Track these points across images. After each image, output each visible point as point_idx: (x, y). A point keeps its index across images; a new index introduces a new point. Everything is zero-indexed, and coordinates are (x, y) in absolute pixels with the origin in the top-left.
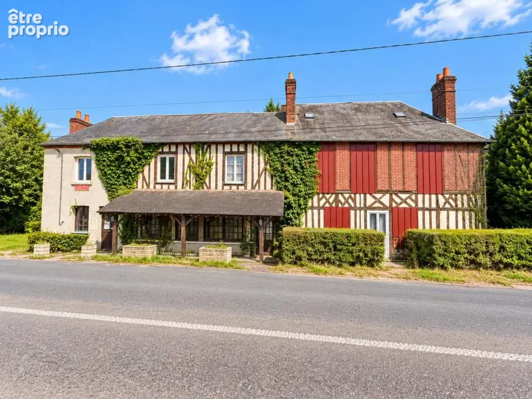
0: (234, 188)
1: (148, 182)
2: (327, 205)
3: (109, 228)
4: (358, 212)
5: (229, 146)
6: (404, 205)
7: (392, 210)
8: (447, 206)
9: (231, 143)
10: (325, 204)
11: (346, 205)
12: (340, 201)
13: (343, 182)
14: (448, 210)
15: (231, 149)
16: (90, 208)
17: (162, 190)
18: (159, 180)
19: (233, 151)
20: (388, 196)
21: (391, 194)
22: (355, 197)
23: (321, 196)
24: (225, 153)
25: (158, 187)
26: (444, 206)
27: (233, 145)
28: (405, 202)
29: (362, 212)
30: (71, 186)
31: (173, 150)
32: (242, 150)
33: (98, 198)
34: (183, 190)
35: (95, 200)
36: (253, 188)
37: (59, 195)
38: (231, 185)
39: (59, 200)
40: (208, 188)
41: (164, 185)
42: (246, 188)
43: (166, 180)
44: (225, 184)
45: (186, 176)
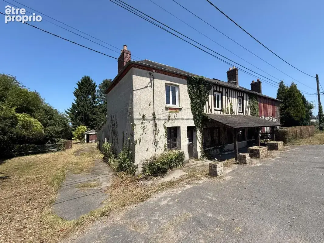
0: (241, 114)
1: (211, 109)
3: (188, 143)
5: (241, 93)
8: (276, 121)
9: (240, 91)
13: (263, 113)
15: (240, 95)
16: (181, 128)
24: (238, 97)
25: (215, 112)
27: (238, 92)
28: (271, 120)
30: (164, 109)
31: (221, 90)
32: (242, 96)
33: (185, 119)
34: (226, 114)
35: (184, 121)
36: (246, 114)
37: (153, 117)
38: (240, 112)
39: (152, 122)
40: (234, 114)
41: (218, 111)
42: (244, 114)
43: (216, 108)
44: (239, 112)
45: (227, 106)
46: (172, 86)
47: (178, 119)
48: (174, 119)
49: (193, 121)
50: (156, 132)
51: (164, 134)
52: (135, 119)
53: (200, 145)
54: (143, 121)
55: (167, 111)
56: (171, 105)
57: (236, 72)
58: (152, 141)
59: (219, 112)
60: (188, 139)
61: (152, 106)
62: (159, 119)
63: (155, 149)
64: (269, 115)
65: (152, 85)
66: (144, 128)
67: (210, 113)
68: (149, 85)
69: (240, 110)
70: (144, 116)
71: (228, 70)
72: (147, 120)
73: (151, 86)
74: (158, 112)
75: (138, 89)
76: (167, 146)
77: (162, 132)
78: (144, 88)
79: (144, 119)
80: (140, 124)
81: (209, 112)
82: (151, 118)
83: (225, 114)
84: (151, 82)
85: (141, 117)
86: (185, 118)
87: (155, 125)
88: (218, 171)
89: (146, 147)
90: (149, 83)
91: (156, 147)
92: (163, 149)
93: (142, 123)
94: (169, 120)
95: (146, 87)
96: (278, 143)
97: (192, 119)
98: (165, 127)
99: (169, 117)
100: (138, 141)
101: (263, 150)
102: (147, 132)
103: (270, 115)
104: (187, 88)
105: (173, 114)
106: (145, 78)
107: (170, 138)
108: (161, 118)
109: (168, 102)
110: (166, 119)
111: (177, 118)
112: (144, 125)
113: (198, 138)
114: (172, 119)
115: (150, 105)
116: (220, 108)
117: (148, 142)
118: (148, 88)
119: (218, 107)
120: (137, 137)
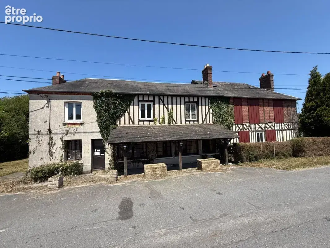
0: (192, 123)
1: (133, 120)
2: (239, 130)
3: (99, 154)
4: (252, 133)
5: (192, 98)
6: (270, 129)
7: (265, 131)
8: (286, 128)
9: (189, 96)
10: (238, 130)
11: (248, 130)
12: (245, 128)
13: (246, 118)
14: (286, 130)
15: (189, 100)
16: (82, 141)
17: (144, 125)
18: (141, 119)
19: (190, 101)
20: (264, 124)
21: (265, 124)
22: (251, 125)
23: (236, 126)
24: (185, 103)
25: (141, 123)
26: (284, 129)
27: (186, 98)
28: (271, 128)
29: (254, 133)
30: (61, 125)
31: (151, 99)
32: (196, 101)
33: (89, 133)
34: (160, 125)
35: (87, 134)
36: (203, 122)
37: (49, 132)
38: (189, 121)
39: (48, 136)
40: (176, 123)
41: (145, 122)
42: (198, 123)
44: (186, 121)
45: (162, 115)
46: (76, 103)
47: (78, 133)
48: (74, 133)
49: (100, 134)
50: (52, 144)
51: (61, 147)
52: (30, 134)
53: (110, 157)
54: (38, 136)
55: (65, 126)
56: (74, 121)
57: (208, 70)
58: (47, 152)
59: (147, 123)
61: (48, 123)
62: (55, 134)
63: (50, 159)
65: (49, 105)
66: (39, 142)
67: (131, 125)
68: (46, 106)
69: (194, 118)
70: (39, 132)
72: (42, 134)
73: (48, 107)
74: (54, 127)
75: (34, 111)
76: (64, 156)
77: (59, 144)
78: (41, 109)
79: (39, 134)
80: (35, 138)
81: (129, 124)
82: (46, 133)
83: (158, 124)
84: (47, 103)
85: (37, 132)
86: (88, 131)
87: (51, 139)
89: (40, 157)
90: (46, 104)
91: (51, 157)
92: (59, 159)
93: (37, 137)
94: (67, 134)
95: (43, 108)
97: (98, 132)
98: (62, 140)
99: (67, 131)
100: (32, 152)
102: (42, 145)
103: (267, 121)
104: (93, 103)
105: (72, 129)
106: (41, 101)
107: (75, 150)
108: (58, 133)
109: (70, 118)
110: (63, 133)
111: (77, 131)
112: (40, 139)
113: (107, 150)
114: (71, 133)
115: (45, 122)
116: (152, 118)
117: (43, 153)
118: (45, 108)
119: (149, 117)
120: (31, 148)
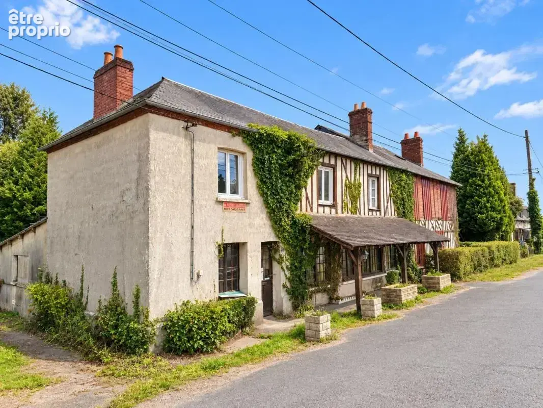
0: (374, 213)
1: (311, 203)
3: (263, 279)
13: (421, 211)
15: (372, 171)
16: (248, 246)
20: (435, 222)
24: (368, 175)
25: (321, 210)
28: (440, 227)
30: (213, 204)
31: (333, 162)
32: (378, 173)
33: (258, 227)
34: (342, 215)
35: (255, 230)
36: (385, 214)
37: (189, 222)
38: (372, 210)
39: (188, 233)
40: (360, 213)
41: (325, 208)
42: (380, 214)
43: (323, 202)
44: (369, 210)
45: (344, 197)
46: (232, 153)
53: (288, 284)
56: (227, 196)
57: (368, 116)
59: (327, 209)
60: (262, 270)
64: (433, 216)
66: (170, 248)
67: (309, 212)
69: (373, 205)
71: (352, 109)
81: (306, 211)
82: (185, 224)
83: (340, 215)
88: (321, 329)
96: (440, 277)
101: (409, 292)
102: (177, 257)
103: (437, 216)
105: (231, 216)
106: (174, 138)
107: (224, 270)
108: (208, 224)
109: (222, 188)
112: (170, 241)
116: (330, 202)
117: (178, 278)
119: (327, 197)
120: (154, 267)
